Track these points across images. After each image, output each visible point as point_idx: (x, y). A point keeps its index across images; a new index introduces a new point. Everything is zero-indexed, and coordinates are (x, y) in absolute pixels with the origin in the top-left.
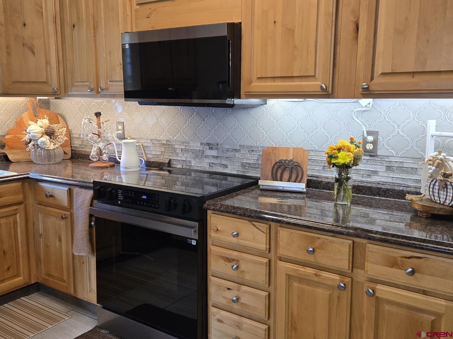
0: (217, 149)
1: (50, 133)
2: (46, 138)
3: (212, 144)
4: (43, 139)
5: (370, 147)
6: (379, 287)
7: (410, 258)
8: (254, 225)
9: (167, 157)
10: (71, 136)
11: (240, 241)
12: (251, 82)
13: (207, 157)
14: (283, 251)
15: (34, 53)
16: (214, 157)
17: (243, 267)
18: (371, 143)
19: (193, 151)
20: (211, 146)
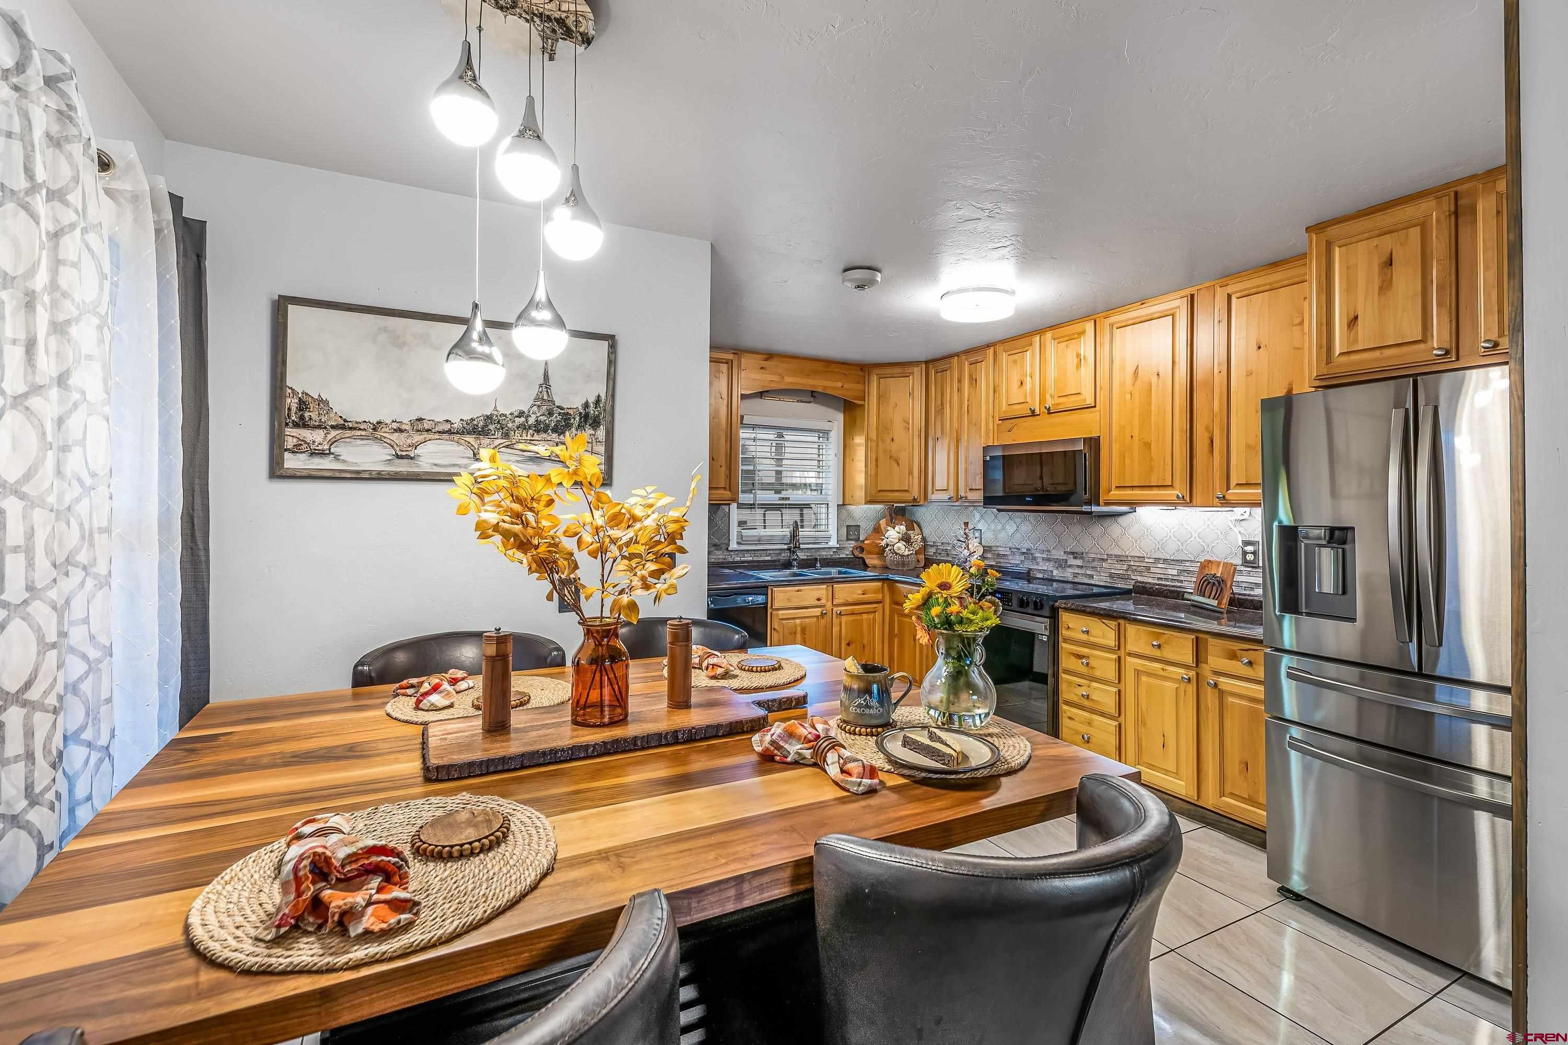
0: (1082, 558)
1: (906, 539)
2: (901, 545)
3: (1076, 553)
4: (899, 545)
5: (1250, 557)
6: (1221, 679)
8: (1103, 623)
9: (1027, 566)
10: (926, 544)
11: (1089, 638)
12: (1110, 490)
13: (1070, 566)
14: (1131, 648)
15: (898, 464)
16: (1078, 566)
17: (1093, 662)
18: (1251, 553)
19: (1056, 561)
20: (1075, 555)
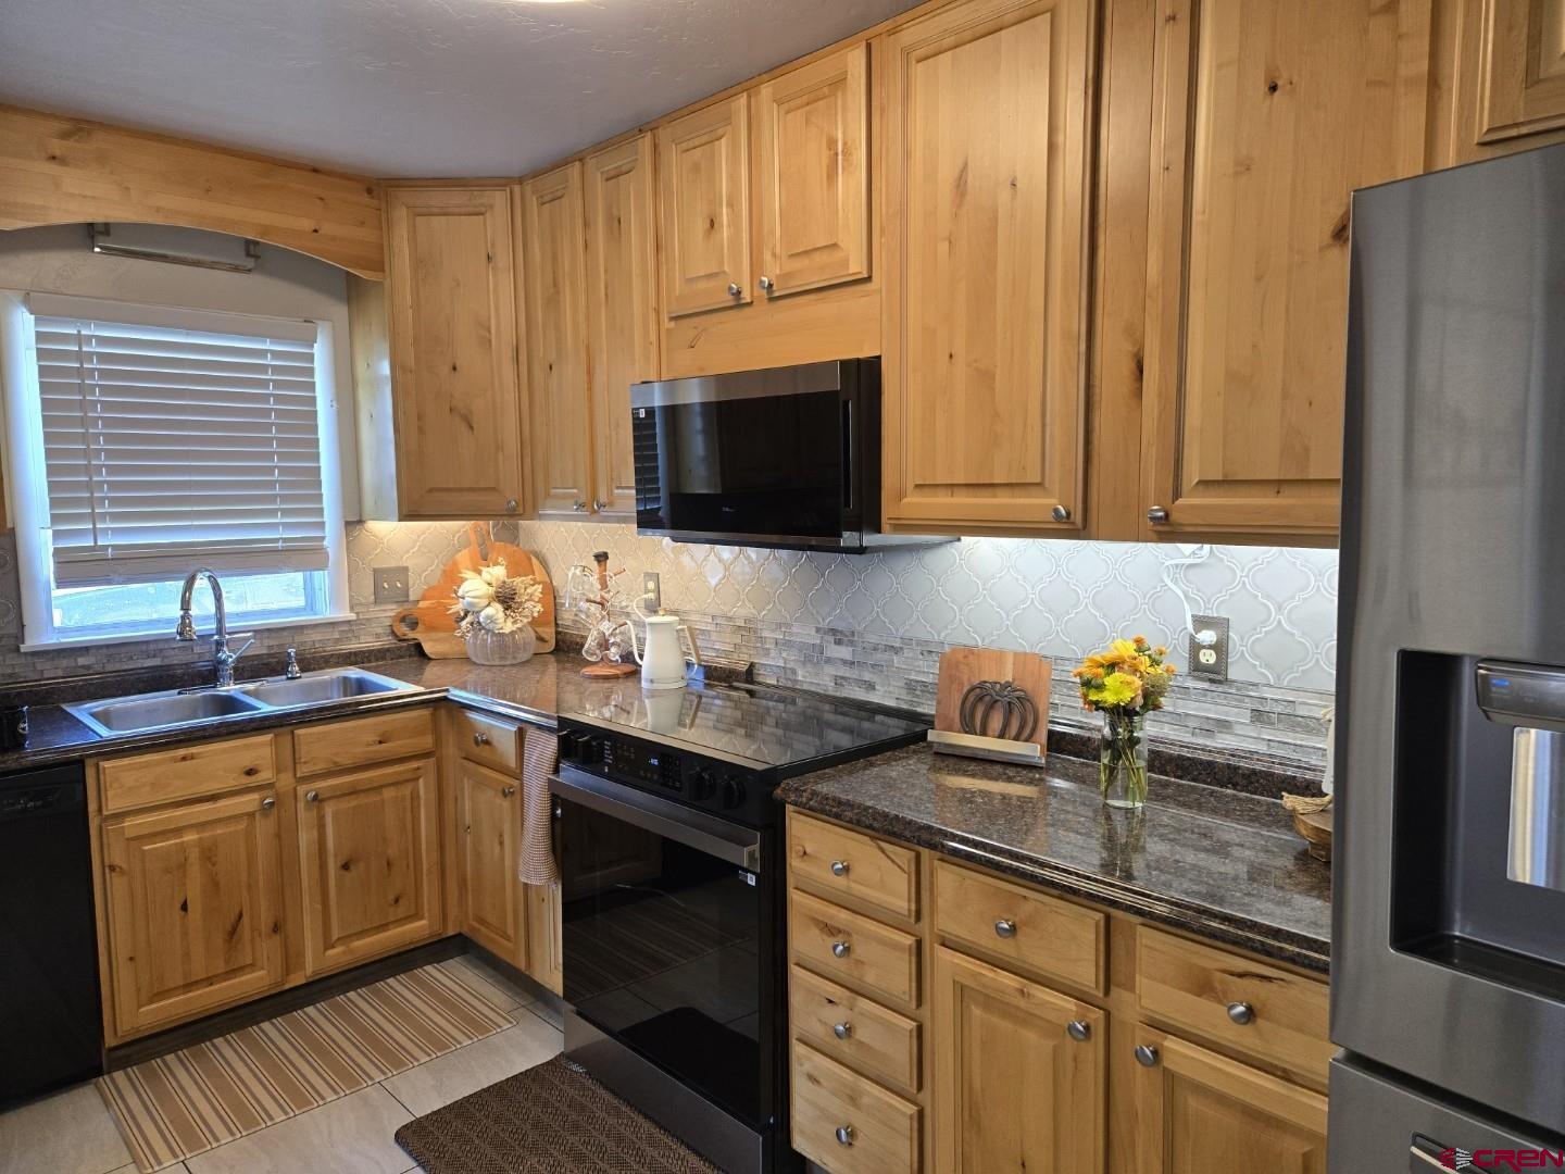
0: (852, 643)
1: (506, 599)
2: (496, 610)
3: (841, 632)
4: (489, 611)
5: (1207, 657)
6: (1171, 1044)
7: (1241, 975)
8: (883, 851)
9: (746, 657)
10: (558, 601)
11: (853, 885)
12: (901, 495)
13: (829, 661)
14: (947, 924)
15: (471, 428)
16: (845, 662)
17: (860, 951)
18: (1210, 647)
19: (802, 647)
20: (839, 636)
